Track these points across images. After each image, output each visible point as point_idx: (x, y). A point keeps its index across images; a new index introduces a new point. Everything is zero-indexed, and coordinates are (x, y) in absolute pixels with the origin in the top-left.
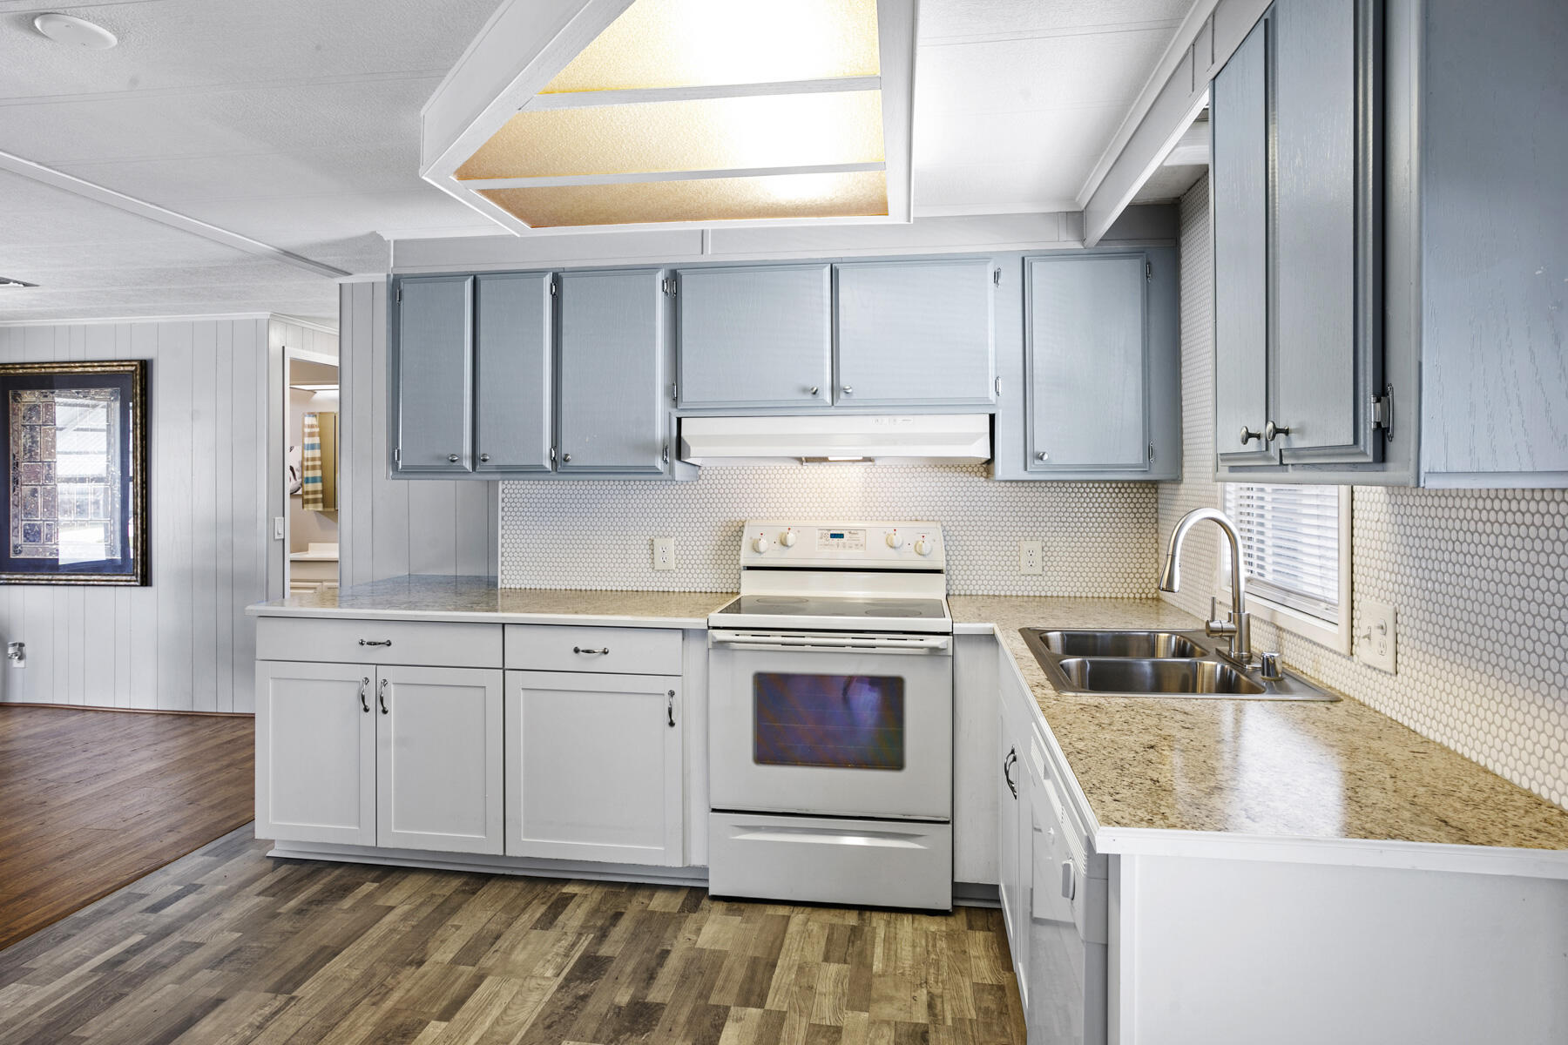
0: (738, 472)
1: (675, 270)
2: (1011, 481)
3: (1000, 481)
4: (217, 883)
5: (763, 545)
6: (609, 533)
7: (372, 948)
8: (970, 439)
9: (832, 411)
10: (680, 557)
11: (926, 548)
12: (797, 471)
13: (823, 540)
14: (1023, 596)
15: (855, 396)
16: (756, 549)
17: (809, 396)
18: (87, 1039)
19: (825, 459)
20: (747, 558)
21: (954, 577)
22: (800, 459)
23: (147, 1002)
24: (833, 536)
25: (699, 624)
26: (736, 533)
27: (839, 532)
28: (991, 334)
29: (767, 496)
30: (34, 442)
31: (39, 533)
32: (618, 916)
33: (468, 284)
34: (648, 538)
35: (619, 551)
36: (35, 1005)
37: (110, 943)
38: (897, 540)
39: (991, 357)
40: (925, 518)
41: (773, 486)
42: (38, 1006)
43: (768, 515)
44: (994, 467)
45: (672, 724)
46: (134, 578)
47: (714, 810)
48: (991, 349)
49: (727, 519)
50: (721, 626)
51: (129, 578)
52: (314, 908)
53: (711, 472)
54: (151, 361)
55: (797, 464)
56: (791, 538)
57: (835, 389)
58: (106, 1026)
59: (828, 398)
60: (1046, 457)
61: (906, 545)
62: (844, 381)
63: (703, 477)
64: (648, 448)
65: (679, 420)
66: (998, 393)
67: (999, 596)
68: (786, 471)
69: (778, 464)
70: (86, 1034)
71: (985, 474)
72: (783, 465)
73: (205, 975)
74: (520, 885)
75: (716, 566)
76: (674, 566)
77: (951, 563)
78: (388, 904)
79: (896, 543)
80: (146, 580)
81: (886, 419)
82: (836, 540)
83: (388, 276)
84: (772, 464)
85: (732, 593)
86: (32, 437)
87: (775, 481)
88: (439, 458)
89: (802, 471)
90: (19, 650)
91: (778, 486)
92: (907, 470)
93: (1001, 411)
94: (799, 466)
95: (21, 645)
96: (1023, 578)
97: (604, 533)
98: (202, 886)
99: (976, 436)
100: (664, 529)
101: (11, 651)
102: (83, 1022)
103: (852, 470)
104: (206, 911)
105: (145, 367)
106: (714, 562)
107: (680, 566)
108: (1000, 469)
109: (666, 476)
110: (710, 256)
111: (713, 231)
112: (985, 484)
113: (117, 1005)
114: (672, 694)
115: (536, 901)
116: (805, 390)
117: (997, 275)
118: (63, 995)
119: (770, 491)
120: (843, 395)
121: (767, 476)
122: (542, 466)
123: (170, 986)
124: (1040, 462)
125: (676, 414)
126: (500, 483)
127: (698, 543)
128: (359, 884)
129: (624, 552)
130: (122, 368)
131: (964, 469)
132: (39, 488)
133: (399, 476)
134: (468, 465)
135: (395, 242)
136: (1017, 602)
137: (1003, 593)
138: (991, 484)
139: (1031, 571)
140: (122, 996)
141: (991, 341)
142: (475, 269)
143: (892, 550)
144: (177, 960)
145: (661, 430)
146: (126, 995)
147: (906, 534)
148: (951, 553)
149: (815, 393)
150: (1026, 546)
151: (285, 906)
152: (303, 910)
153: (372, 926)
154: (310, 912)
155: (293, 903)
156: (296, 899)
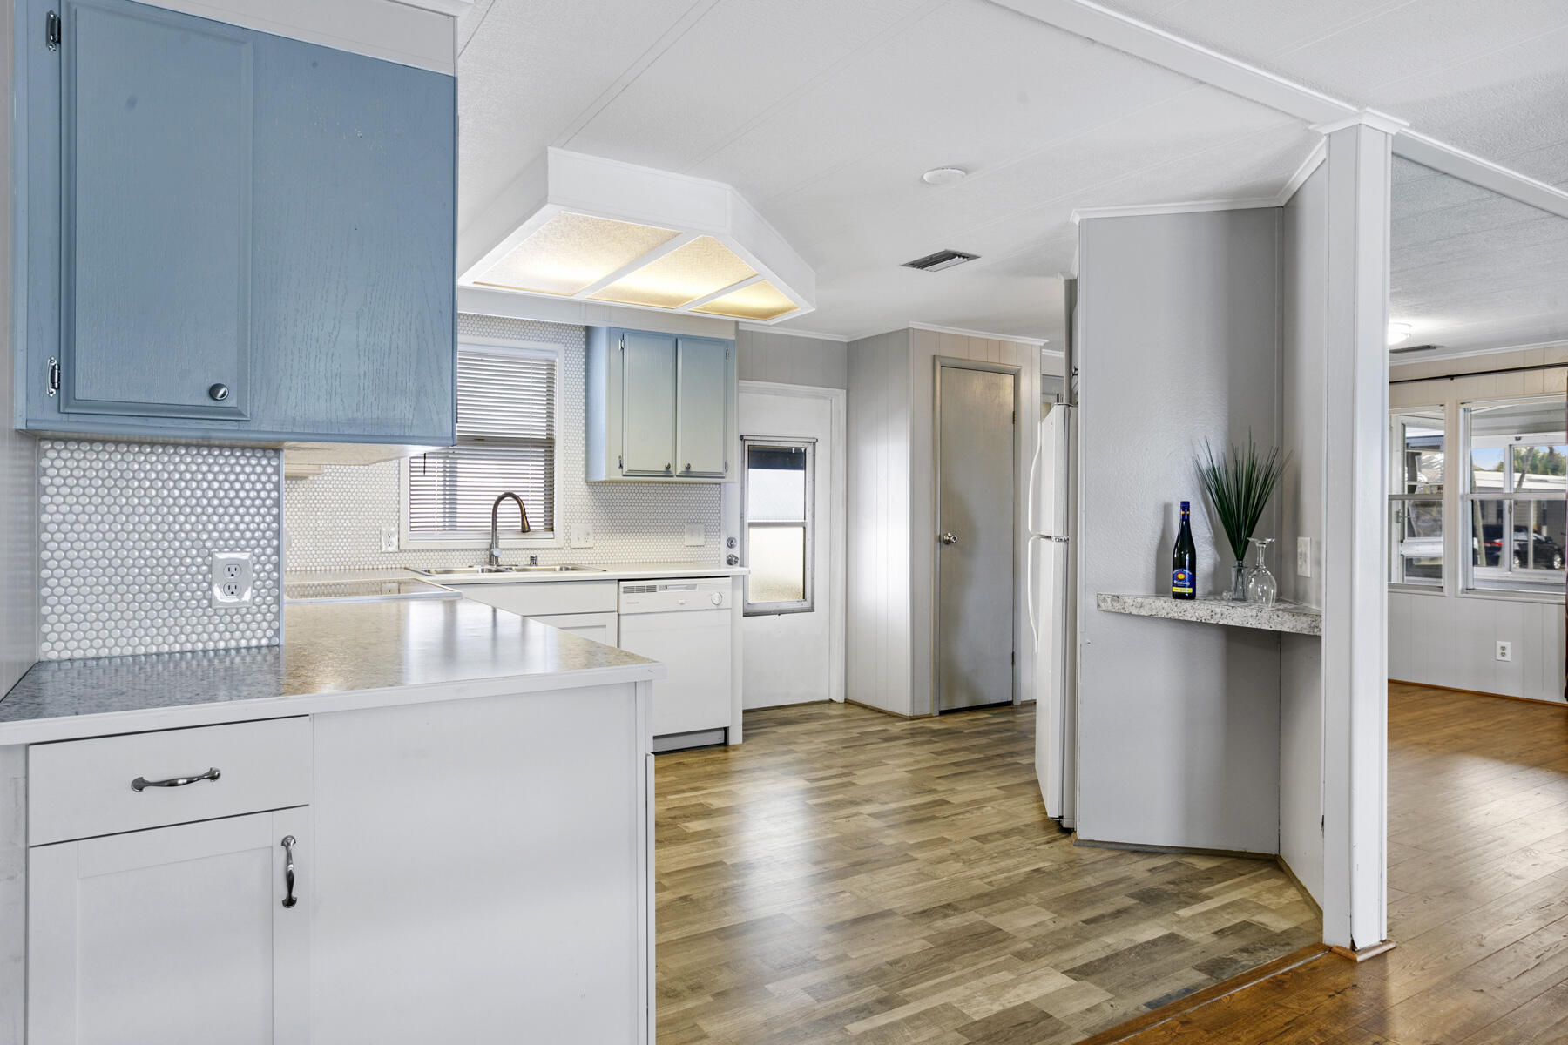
7: (690, 923)
18: (923, 938)
23: (875, 949)
36: (957, 984)
42: (956, 982)
58: (909, 942)
70: (923, 941)
102: (924, 952)
113: (897, 956)
118: (935, 986)
123: (853, 957)
140: (891, 963)
146: (887, 963)
151: (700, 1003)
152: (692, 989)
153: (668, 942)
154: (690, 983)
155: (689, 1005)
156: (681, 1009)
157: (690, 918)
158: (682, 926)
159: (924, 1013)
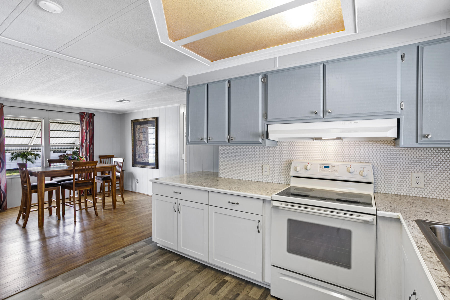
0: (291, 143)
1: (266, 74)
2: (407, 148)
3: (401, 147)
4: (141, 252)
5: (298, 169)
6: (249, 162)
7: (163, 287)
8: (387, 129)
9: (324, 120)
10: (271, 171)
11: (364, 173)
12: (312, 143)
13: (321, 168)
14: (413, 196)
15: (333, 114)
16: (296, 170)
17: (314, 115)
19: (320, 139)
20: (292, 173)
21: (378, 186)
22: (312, 138)
24: (325, 167)
25: (268, 198)
26: (289, 164)
27: (327, 166)
28: (399, 83)
29: (301, 151)
30: (139, 136)
31: (140, 156)
32: (238, 295)
33: (206, 87)
34: (261, 165)
35: (252, 168)
37: (110, 266)
38: (351, 170)
39: (399, 93)
40: (364, 161)
41: (303, 148)
43: (301, 158)
44: (399, 142)
45: (259, 232)
46: (155, 167)
47: (272, 265)
48: (399, 90)
49: (287, 159)
50: (276, 200)
51: (154, 167)
52: (157, 267)
53: (282, 143)
54: (158, 117)
55: (312, 141)
56: (309, 167)
57: (324, 112)
59: (322, 115)
60: (430, 137)
61: (355, 173)
62: (328, 108)
63: (279, 145)
64: (257, 135)
65: (267, 125)
66: (402, 109)
67: (400, 195)
68: (308, 143)
69: (305, 141)
71: (393, 144)
72: (307, 141)
73: (121, 285)
74: (213, 272)
75: (283, 175)
76: (269, 174)
77: (376, 180)
78: (175, 271)
79: (351, 171)
80: (157, 168)
81: (346, 122)
82: (326, 168)
83: (187, 87)
84: (303, 140)
85: (288, 184)
86: (139, 135)
87: (304, 146)
88: (199, 139)
89: (314, 143)
90: (138, 181)
91: (305, 148)
92: (357, 143)
93: (403, 116)
94: (313, 141)
95: (138, 180)
96: (413, 189)
97: (248, 162)
98: (138, 252)
99: (391, 128)
100: (266, 162)
101: (136, 181)
103: (333, 143)
104: (133, 261)
105: (157, 119)
106: (282, 173)
107: (271, 174)
108: (402, 142)
109: (263, 144)
110: (278, 67)
111: (279, 57)
112: (394, 148)
114: (259, 221)
115: (215, 281)
116: (312, 113)
117: (402, 57)
118: (91, 281)
119: (302, 150)
120: (328, 114)
121: (301, 145)
122: (225, 141)
124: (426, 139)
125: (266, 123)
126: (219, 146)
127: (277, 167)
128: (172, 261)
129: (254, 168)
130: (153, 119)
131: (383, 142)
132: (140, 146)
133: (189, 144)
134: (206, 141)
135: (189, 77)
136: (410, 200)
137: (402, 194)
138: (396, 149)
139: (418, 186)
141: (399, 86)
142: (207, 82)
143: (350, 174)
144: (118, 277)
145: (261, 129)
147: (356, 167)
148: (376, 176)
149: (316, 113)
150: (415, 175)
151: (151, 265)
152: (154, 267)
153: (167, 279)
154: (156, 269)
155: (154, 264)
156: (155, 263)
157: (165, 289)
158: (166, 286)
159: (97, 273)
